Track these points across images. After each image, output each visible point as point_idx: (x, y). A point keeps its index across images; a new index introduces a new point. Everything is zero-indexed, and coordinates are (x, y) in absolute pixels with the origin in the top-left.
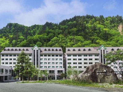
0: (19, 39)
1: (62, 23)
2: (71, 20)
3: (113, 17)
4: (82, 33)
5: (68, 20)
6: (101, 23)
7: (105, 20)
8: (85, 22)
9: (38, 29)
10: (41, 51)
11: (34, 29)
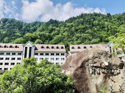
0: (15, 36)
1: (68, 20)
2: (78, 17)
3: (120, 14)
4: (89, 31)
5: (75, 17)
6: (109, 21)
7: (112, 18)
8: (92, 20)
9: (39, 26)
10: (36, 49)
11: (34, 26)
